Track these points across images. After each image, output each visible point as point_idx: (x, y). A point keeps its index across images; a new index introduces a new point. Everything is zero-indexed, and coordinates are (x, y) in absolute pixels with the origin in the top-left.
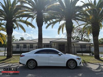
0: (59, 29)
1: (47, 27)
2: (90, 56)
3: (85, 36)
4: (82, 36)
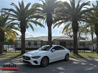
0: (64, 29)
1: (54, 27)
2: (91, 52)
3: (82, 34)
4: (80, 34)
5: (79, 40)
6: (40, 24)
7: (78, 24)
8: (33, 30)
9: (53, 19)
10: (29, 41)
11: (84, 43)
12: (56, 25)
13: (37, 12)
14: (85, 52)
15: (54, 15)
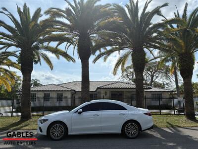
0: (117, 65)
1: (95, 61)
2: (175, 114)
3: (157, 77)
4: (152, 76)
5: (150, 88)
6: (65, 55)
7: (144, 54)
8: (52, 68)
9: (94, 44)
10: (46, 92)
11: (161, 94)
12: (99, 57)
13: (58, 28)
14: (161, 114)
15: (95, 35)
